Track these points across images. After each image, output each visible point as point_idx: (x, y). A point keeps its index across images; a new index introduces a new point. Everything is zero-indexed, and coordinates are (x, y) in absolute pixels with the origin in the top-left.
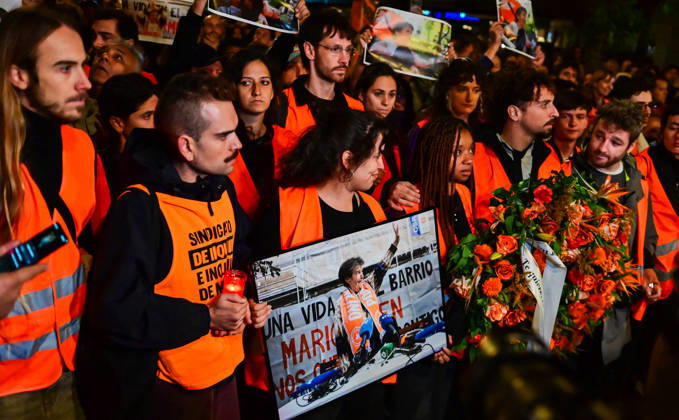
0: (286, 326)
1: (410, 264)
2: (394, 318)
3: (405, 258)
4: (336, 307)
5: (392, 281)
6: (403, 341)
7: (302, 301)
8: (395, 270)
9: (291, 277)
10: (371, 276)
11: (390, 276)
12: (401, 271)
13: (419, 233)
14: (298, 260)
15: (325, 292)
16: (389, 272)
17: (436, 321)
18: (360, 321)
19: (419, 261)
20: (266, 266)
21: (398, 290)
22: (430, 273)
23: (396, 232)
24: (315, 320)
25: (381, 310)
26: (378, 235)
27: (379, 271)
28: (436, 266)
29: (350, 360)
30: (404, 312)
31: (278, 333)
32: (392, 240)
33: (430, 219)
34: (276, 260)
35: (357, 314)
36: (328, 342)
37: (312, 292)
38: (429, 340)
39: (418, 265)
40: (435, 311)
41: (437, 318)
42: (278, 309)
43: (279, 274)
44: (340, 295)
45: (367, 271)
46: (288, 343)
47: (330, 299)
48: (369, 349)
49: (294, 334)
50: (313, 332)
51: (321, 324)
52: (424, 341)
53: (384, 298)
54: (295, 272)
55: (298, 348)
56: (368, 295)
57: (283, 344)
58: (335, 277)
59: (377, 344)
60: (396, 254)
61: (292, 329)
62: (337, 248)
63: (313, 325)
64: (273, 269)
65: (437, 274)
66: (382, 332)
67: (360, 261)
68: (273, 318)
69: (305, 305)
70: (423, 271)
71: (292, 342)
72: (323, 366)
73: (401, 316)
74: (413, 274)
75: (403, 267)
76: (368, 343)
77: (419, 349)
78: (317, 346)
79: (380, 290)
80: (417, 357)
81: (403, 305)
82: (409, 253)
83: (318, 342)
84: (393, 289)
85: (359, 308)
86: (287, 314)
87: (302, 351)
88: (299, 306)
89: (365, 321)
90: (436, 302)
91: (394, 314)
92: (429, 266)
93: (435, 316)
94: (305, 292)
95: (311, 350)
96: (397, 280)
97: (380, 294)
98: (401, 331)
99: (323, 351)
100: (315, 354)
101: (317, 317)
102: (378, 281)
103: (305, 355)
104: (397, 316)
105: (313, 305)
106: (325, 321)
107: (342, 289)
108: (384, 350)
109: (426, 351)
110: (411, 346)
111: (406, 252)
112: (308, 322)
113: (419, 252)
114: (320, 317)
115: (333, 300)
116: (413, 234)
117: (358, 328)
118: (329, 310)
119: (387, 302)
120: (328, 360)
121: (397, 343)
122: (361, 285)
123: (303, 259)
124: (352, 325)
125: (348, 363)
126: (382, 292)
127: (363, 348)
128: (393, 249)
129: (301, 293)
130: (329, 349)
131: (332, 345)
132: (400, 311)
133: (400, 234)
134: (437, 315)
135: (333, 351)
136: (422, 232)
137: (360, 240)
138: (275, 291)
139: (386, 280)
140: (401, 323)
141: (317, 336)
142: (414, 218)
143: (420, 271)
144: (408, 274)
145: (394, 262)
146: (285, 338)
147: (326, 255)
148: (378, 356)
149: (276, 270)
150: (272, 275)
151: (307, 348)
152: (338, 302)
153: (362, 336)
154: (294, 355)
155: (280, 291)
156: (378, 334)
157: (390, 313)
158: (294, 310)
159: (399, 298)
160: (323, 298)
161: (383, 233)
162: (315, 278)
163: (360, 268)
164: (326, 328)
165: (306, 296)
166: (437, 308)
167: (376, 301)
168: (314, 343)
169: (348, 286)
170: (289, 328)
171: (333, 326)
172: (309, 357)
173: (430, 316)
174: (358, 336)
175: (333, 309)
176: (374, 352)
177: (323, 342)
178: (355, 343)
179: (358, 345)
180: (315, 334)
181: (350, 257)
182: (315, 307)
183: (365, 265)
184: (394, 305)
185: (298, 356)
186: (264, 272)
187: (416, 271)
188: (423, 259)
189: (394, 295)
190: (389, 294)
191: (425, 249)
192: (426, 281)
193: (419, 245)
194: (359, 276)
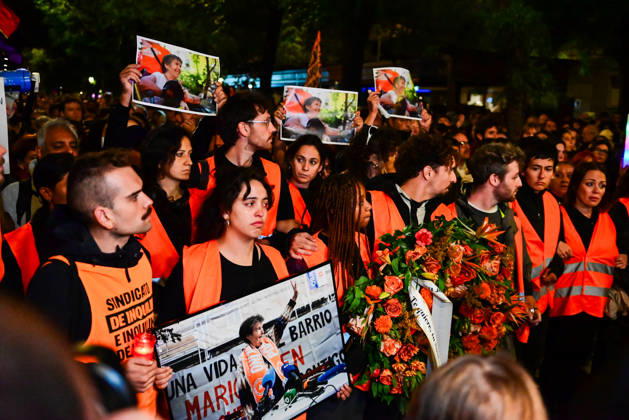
0: (189, 385)
1: (309, 315)
2: (295, 366)
3: (304, 310)
4: (238, 363)
5: (292, 332)
6: (305, 384)
7: (204, 361)
8: (295, 322)
9: (192, 340)
10: (271, 331)
11: (290, 328)
12: (301, 323)
13: (317, 286)
14: (198, 325)
15: (226, 351)
16: (289, 325)
17: (337, 364)
18: (261, 373)
19: (317, 311)
20: (167, 333)
21: (299, 340)
22: (329, 321)
23: (295, 288)
24: (217, 377)
25: (282, 360)
26: (276, 293)
27: (279, 325)
28: (335, 313)
29: (254, 409)
30: (305, 359)
31: (181, 393)
33: (327, 272)
34: (176, 328)
35: (258, 367)
36: (231, 396)
37: (214, 352)
38: (330, 381)
39: (317, 316)
40: (336, 355)
41: (338, 361)
42: (180, 372)
43: (179, 340)
44: (240, 352)
45: (266, 327)
46: (192, 401)
47: (232, 357)
48: (272, 397)
49: (199, 392)
50: (216, 389)
51: (224, 380)
52: (326, 383)
53: (284, 349)
54: (196, 335)
55: (201, 404)
56: (269, 349)
57: (187, 402)
58: (236, 335)
59: (280, 391)
60: (295, 308)
61: (195, 387)
62: (237, 309)
63: (216, 382)
64: (173, 335)
65: (336, 321)
66: (284, 380)
67: (260, 319)
68: (176, 380)
69: (207, 364)
70: (326, 319)
71: (196, 399)
72: (228, 417)
73: (303, 363)
74: (312, 324)
75: (302, 319)
76: (271, 392)
77: (322, 390)
78: (220, 400)
79: (281, 342)
80: (319, 399)
81: (304, 353)
82: (308, 306)
83: (221, 397)
84: (293, 340)
85: (260, 361)
86: (190, 375)
87: (206, 407)
88: (201, 366)
89: (267, 372)
90: (336, 346)
91: (295, 362)
92: (328, 315)
93: (335, 359)
94: (206, 353)
95: (215, 404)
96: (297, 331)
97: (280, 346)
98: (303, 377)
99: (227, 404)
100: (219, 408)
101: (219, 374)
102: (279, 334)
103: (209, 410)
104: (299, 364)
105: (215, 364)
106: (228, 377)
107: (244, 345)
108: (288, 396)
109: (328, 392)
110: (314, 389)
111: (305, 305)
112: (210, 379)
113: (317, 304)
114: (222, 374)
115: (234, 356)
116: (311, 288)
117: (261, 380)
118: (232, 366)
119: (288, 352)
120: (232, 412)
121: (299, 388)
122: (262, 340)
123: (203, 323)
124: (254, 378)
125: (252, 412)
126: (283, 344)
127: (266, 396)
128: (292, 303)
129: (203, 355)
130: (232, 401)
131: (235, 398)
132: (301, 359)
133: (298, 289)
134: (338, 358)
136: (319, 285)
137: (259, 300)
138: (177, 355)
139: (286, 332)
140: (303, 370)
141: (220, 391)
142: (311, 273)
143: (320, 320)
144: (308, 325)
145: (293, 315)
146: (189, 397)
147: (227, 316)
148: (282, 402)
149: (176, 337)
150: (174, 341)
151: (211, 403)
152: (240, 358)
153: (264, 386)
154: (198, 411)
155: (182, 355)
156: (281, 382)
157: (290, 361)
158: (197, 371)
159: (300, 347)
160: (225, 356)
161: (282, 291)
162: (217, 339)
163: (260, 325)
164: (229, 383)
165: (207, 356)
166: (337, 351)
167: (278, 352)
168: (218, 398)
169: (249, 342)
170: (192, 387)
171: (236, 380)
172: (213, 411)
173: (331, 360)
174: (261, 387)
175: (235, 365)
176: (277, 399)
177: (227, 396)
178: (258, 393)
179: (261, 395)
180: (219, 390)
181: (249, 316)
182: (217, 365)
183: (265, 322)
184: (295, 354)
185: (202, 412)
186: (165, 339)
187: (316, 321)
188: (322, 310)
189: (295, 346)
190: (290, 345)
191: (323, 300)
192: (328, 328)
193: (318, 297)
194: (259, 332)
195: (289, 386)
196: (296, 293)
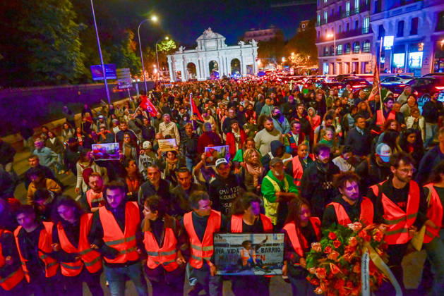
1: (271, 247)
3: (268, 245)
5: (262, 250)
7: (228, 247)
8: (265, 248)
10: (254, 247)
12: (267, 248)
13: (276, 239)
15: (236, 247)
19: (275, 247)
23: (267, 237)
25: (256, 257)
26: (259, 236)
27: (258, 246)
29: (242, 267)
32: (265, 238)
33: (282, 236)
34: (221, 235)
35: (247, 256)
36: (235, 260)
37: (232, 246)
38: (274, 270)
42: (220, 247)
43: (221, 239)
44: (241, 249)
52: (272, 270)
54: (227, 239)
59: (253, 266)
62: (243, 236)
66: (256, 263)
67: (250, 242)
70: (278, 250)
71: (223, 256)
72: (232, 266)
74: (271, 250)
76: (250, 265)
77: (270, 272)
78: (231, 260)
79: (257, 251)
80: (269, 274)
81: (266, 258)
84: (262, 252)
85: (248, 254)
86: (223, 249)
87: (225, 260)
89: (250, 258)
93: (278, 264)
94: (229, 245)
95: (229, 260)
96: (265, 250)
98: (263, 265)
99: (233, 262)
100: (230, 262)
102: (257, 249)
105: (232, 249)
109: (273, 273)
110: (267, 270)
111: (270, 243)
112: (229, 253)
113: (275, 245)
114: (233, 253)
116: (274, 239)
117: (246, 259)
118: (237, 252)
120: (234, 265)
123: (230, 237)
124: (244, 258)
127: (248, 265)
128: (265, 241)
132: (264, 260)
135: (236, 263)
136: (278, 239)
138: (220, 243)
139: (260, 249)
140: (264, 262)
142: (274, 234)
143: (275, 250)
144: (269, 250)
146: (221, 255)
147: (239, 237)
149: (221, 237)
151: (227, 260)
152: (241, 251)
153: (247, 262)
156: (254, 263)
157: (259, 258)
158: (225, 249)
160: (236, 249)
161: (261, 236)
162: (234, 243)
163: (251, 244)
164: (235, 256)
166: (280, 262)
167: (255, 254)
169: (245, 247)
170: (222, 253)
171: (237, 256)
172: (228, 262)
173: (276, 264)
177: (233, 260)
178: (245, 263)
181: (247, 240)
184: (262, 257)
186: (217, 237)
187: (273, 250)
188: (277, 247)
189: (263, 254)
190: (260, 253)
191: (278, 244)
192: (277, 253)
193: (276, 242)
194: (249, 246)
195: (257, 265)
196: (267, 239)
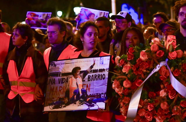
0: (53, 82)
1: (97, 74)
2: (86, 91)
3: (95, 71)
4: (68, 81)
6: (88, 100)
7: (59, 76)
8: (91, 74)
9: (59, 68)
10: (82, 74)
11: (89, 76)
12: (93, 75)
13: (103, 63)
14: (62, 64)
15: (67, 76)
16: (89, 74)
17: (102, 97)
18: (75, 88)
19: (100, 73)
20: (53, 64)
21: (90, 82)
22: (104, 79)
23: (94, 62)
24: (61, 83)
25: (82, 86)
26: (88, 61)
27: (85, 73)
28: (107, 77)
29: (68, 100)
30: (90, 90)
31: (51, 84)
32: (92, 64)
33: (108, 59)
34: (56, 62)
35: (74, 86)
37: (63, 75)
38: (98, 103)
39: (100, 75)
40: (103, 93)
41: (103, 96)
42: (52, 77)
43: (55, 67)
46: (52, 88)
47: (67, 78)
48: (75, 99)
49: (55, 86)
52: (96, 103)
53: (85, 83)
54: (60, 67)
56: (79, 80)
57: (51, 88)
59: (78, 98)
60: (93, 69)
61: (55, 84)
62: (74, 63)
63: (60, 85)
65: (106, 80)
66: (81, 94)
67: (79, 68)
68: (51, 79)
69: (60, 78)
73: (89, 91)
74: (97, 77)
75: (94, 74)
76: (75, 97)
77: (93, 106)
78: (60, 92)
79: (84, 80)
80: (92, 108)
81: (91, 87)
82: (97, 70)
83: (60, 90)
84: (89, 81)
85: (75, 83)
86: (54, 79)
87: (55, 91)
90: (104, 90)
91: (87, 89)
92: (104, 76)
93: (102, 95)
94: (61, 74)
95: (58, 92)
96: (91, 78)
98: (88, 97)
99: (61, 94)
100: (59, 94)
101: (62, 83)
102: (84, 77)
104: (88, 91)
105: (62, 78)
106: (64, 85)
108: (80, 101)
109: (95, 107)
110: (90, 103)
111: (96, 69)
112: (59, 83)
113: (101, 70)
114: (63, 83)
115: (68, 78)
116: (100, 63)
117: (73, 90)
118: (66, 81)
119: (85, 85)
120: (62, 97)
121: (85, 100)
122: (78, 76)
123: (63, 64)
125: (67, 100)
126: (85, 81)
128: (92, 67)
130: (63, 94)
131: (64, 93)
133: (96, 62)
134: (103, 95)
136: (104, 63)
137: (81, 62)
138: (54, 71)
139: (87, 77)
140: (88, 93)
142: (102, 58)
143: (100, 77)
144: (95, 77)
145: (91, 71)
146: (52, 86)
147: (70, 64)
148: (78, 102)
149: (55, 65)
150: (54, 66)
151: (57, 91)
152: (70, 80)
153: (74, 93)
154: (53, 92)
157: (85, 88)
158: (57, 78)
159: (90, 84)
160: (65, 77)
161: (90, 61)
162: (65, 70)
163: (79, 71)
164: (64, 87)
166: (104, 92)
167: (82, 83)
169: (74, 76)
170: (54, 83)
171: (66, 87)
172: (57, 94)
173: (100, 95)
174: (73, 93)
175: (67, 82)
177: (62, 91)
178: (71, 95)
179: (72, 96)
180: (60, 88)
181: (77, 66)
184: (87, 86)
185: (54, 93)
187: (99, 77)
188: (102, 73)
189: (88, 83)
190: (87, 82)
191: (104, 70)
192: (102, 82)
193: (102, 68)
194: (78, 73)
196: (94, 64)
